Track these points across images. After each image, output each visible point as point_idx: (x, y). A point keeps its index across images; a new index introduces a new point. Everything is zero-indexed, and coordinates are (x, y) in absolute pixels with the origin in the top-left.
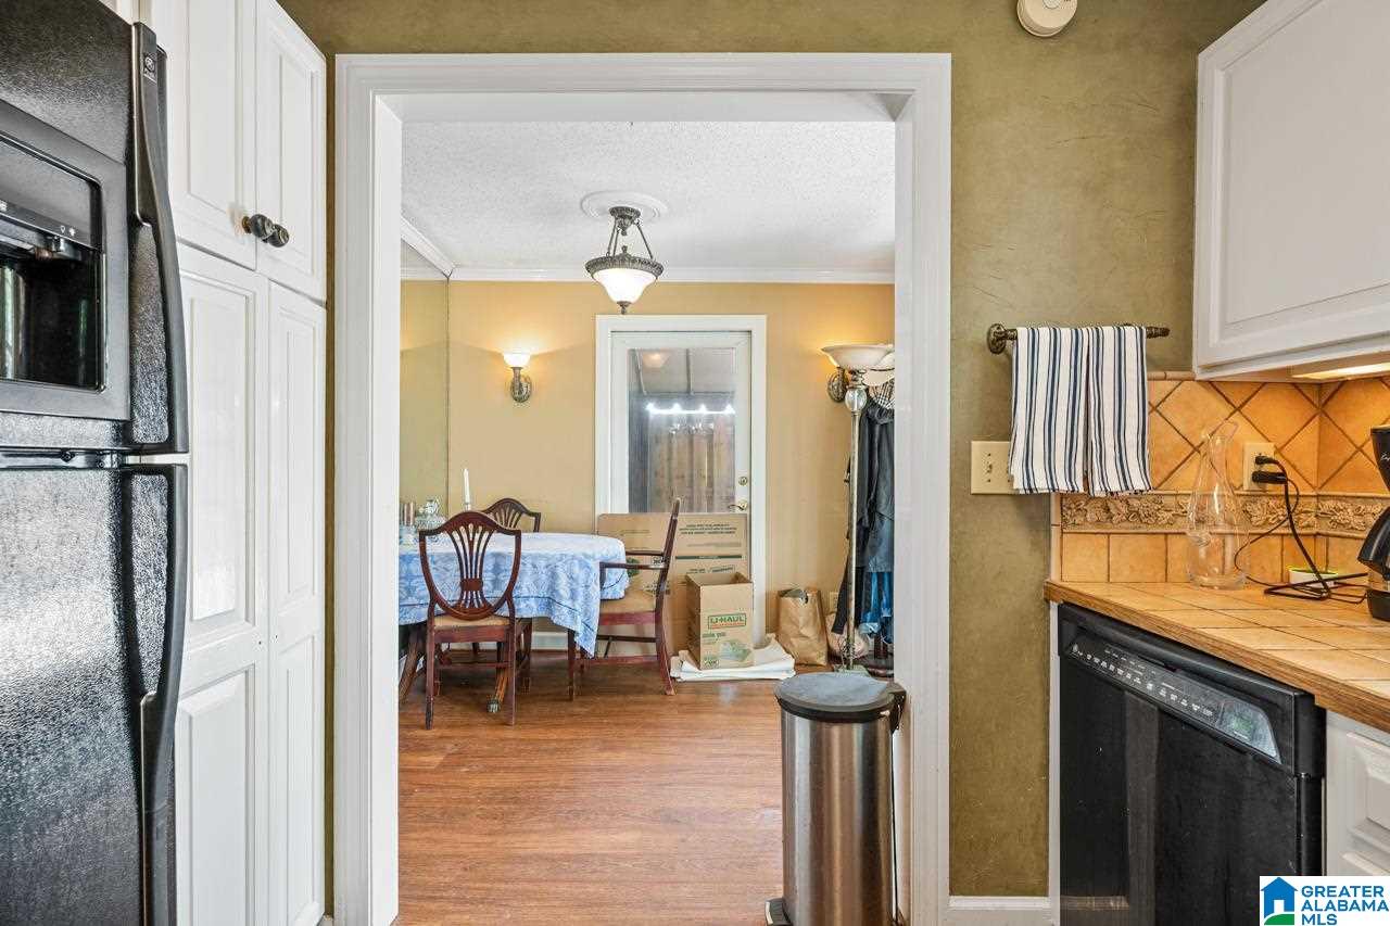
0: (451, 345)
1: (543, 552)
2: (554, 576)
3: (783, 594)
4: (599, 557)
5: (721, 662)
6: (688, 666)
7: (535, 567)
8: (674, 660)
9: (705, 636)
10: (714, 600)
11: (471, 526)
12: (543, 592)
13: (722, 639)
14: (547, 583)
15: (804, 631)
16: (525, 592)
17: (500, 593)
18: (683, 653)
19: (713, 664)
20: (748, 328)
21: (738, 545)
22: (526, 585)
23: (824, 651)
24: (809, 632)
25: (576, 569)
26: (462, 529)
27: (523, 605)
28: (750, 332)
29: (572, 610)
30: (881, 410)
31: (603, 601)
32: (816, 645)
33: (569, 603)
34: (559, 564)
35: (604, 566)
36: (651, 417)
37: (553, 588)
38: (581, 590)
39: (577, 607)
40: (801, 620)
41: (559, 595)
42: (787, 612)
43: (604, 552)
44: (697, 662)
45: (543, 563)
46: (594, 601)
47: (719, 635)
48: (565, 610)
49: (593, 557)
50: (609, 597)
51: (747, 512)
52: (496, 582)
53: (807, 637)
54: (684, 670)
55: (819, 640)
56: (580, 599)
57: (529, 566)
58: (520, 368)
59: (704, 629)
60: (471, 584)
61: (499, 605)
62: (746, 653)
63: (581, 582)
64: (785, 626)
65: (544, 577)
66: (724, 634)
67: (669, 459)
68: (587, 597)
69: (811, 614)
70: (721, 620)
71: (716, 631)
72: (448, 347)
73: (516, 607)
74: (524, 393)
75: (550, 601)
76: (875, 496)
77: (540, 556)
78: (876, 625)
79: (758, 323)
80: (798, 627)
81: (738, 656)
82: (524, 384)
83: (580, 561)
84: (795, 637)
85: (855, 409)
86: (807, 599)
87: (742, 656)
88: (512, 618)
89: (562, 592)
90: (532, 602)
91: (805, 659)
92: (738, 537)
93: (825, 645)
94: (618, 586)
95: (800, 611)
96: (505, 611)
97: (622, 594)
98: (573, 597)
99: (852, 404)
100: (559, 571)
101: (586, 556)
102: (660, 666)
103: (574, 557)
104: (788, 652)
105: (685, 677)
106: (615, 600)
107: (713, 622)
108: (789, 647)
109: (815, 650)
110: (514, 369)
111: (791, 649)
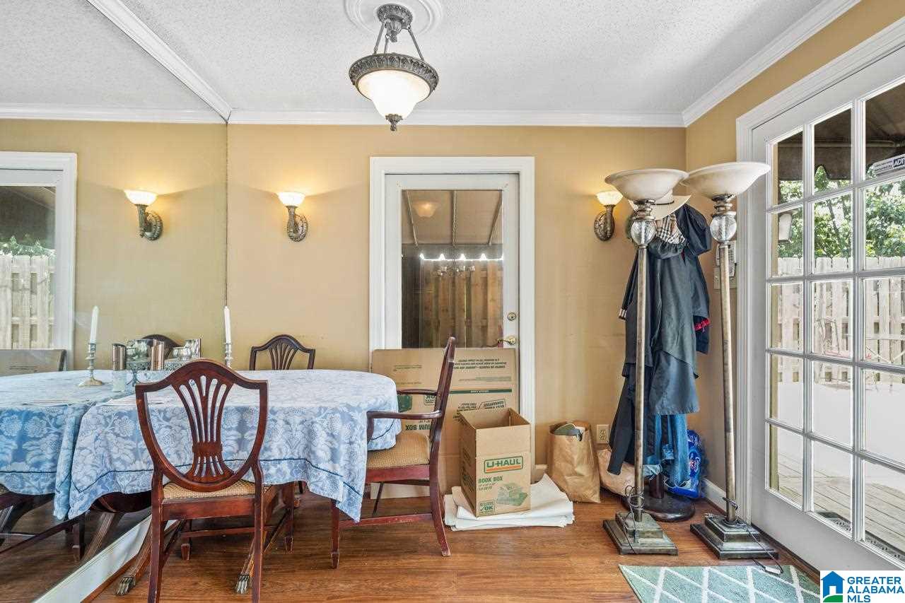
0: (229, 186)
1: (297, 405)
2: (310, 434)
3: (555, 429)
4: (365, 407)
5: (498, 508)
6: (463, 512)
7: (287, 423)
8: (447, 498)
9: (480, 481)
10: (489, 443)
11: (203, 379)
12: (299, 452)
13: (499, 483)
14: (304, 442)
15: (579, 469)
16: (275, 454)
17: (245, 455)
18: (457, 490)
19: (489, 510)
20: (515, 170)
21: (509, 379)
22: (276, 445)
23: (597, 488)
24: (582, 469)
25: (338, 426)
26: (191, 382)
27: (273, 470)
28: (518, 174)
29: (332, 474)
30: (664, 244)
31: (371, 453)
32: (591, 484)
33: (328, 466)
34: (317, 419)
35: (373, 416)
36: (422, 263)
37: (309, 448)
38: (343, 449)
39: (339, 471)
40: (576, 457)
41: (316, 457)
42: (561, 449)
43: (372, 401)
44: (472, 506)
45: (298, 419)
46: (360, 458)
47: (495, 479)
48: (324, 475)
49: (358, 409)
50: (379, 448)
51: (515, 346)
52: (241, 442)
53: (581, 475)
54: (460, 519)
55: (593, 478)
56: (343, 460)
57: (281, 422)
58: (295, 207)
59: (480, 474)
60: (206, 448)
61: (244, 470)
62: (524, 496)
63: (344, 438)
64: (559, 464)
65: (299, 435)
66: (501, 478)
67: (437, 296)
68: (351, 455)
69: (585, 452)
70: (498, 464)
71: (492, 475)
72: (226, 187)
73: (265, 472)
74: (300, 232)
75: (306, 463)
76: (660, 333)
77: (294, 410)
78: (657, 467)
79: (526, 165)
80: (572, 465)
81: (514, 500)
82: (300, 224)
83: (342, 413)
84: (568, 475)
85: (643, 241)
86: (581, 436)
87: (519, 500)
88: (258, 484)
89: (320, 454)
90: (284, 466)
91: (579, 497)
92: (509, 371)
93: (598, 482)
94: (388, 435)
95: (572, 448)
96: (250, 476)
97: (393, 442)
98: (334, 458)
99: (639, 237)
100: (317, 428)
101: (348, 406)
102: (434, 510)
103: (335, 410)
104: (562, 490)
105: (461, 526)
106: (385, 449)
107: (489, 467)
108: (562, 485)
109: (589, 488)
110: (289, 207)
111: (565, 487)
